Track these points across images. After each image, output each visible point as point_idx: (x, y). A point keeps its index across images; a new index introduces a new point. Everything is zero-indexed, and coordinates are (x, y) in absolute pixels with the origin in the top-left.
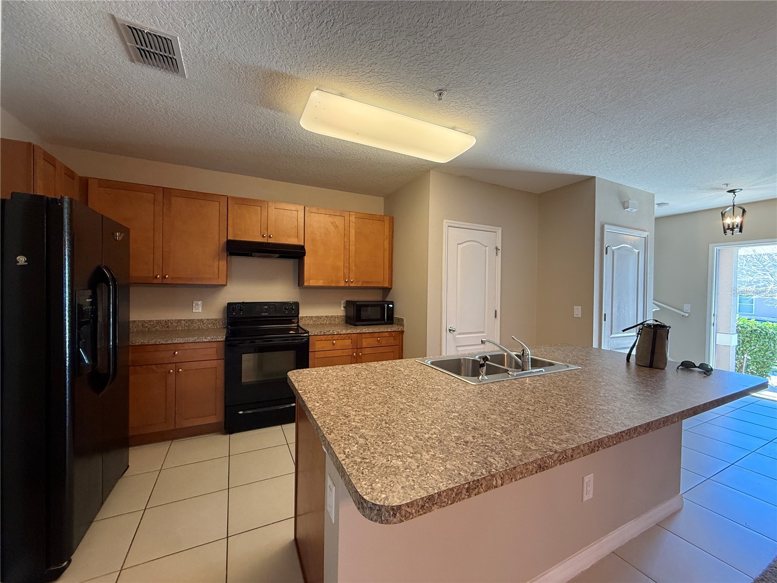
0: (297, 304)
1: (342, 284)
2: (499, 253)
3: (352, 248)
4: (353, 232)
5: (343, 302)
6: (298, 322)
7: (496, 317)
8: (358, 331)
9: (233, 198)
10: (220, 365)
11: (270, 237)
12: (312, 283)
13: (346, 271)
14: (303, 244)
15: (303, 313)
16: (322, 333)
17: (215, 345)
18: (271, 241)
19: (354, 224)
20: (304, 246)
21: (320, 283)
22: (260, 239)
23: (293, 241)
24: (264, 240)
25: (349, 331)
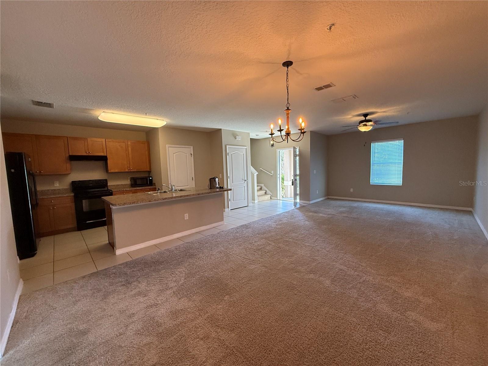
0: (106, 180)
1: (127, 170)
2: (193, 155)
3: (130, 156)
4: (130, 149)
5: (129, 178)
6: (107, 188)
7: (193, 180)
8: (135, 189)
9: (70, 137)
10: (73, 205)
11: (90, 153)
12: (112, 171)
13: (128, 165)
14: (106, 155)
15: (109, 184)
16: (118, 190)
17: (70, 197)
18: (90, 154)
19: (130, 146)
20: (107, 156)
21: (116, 171)
22: (85, 154)
23: (102, 154)
24: (87, 155)
25: (130, 189)
